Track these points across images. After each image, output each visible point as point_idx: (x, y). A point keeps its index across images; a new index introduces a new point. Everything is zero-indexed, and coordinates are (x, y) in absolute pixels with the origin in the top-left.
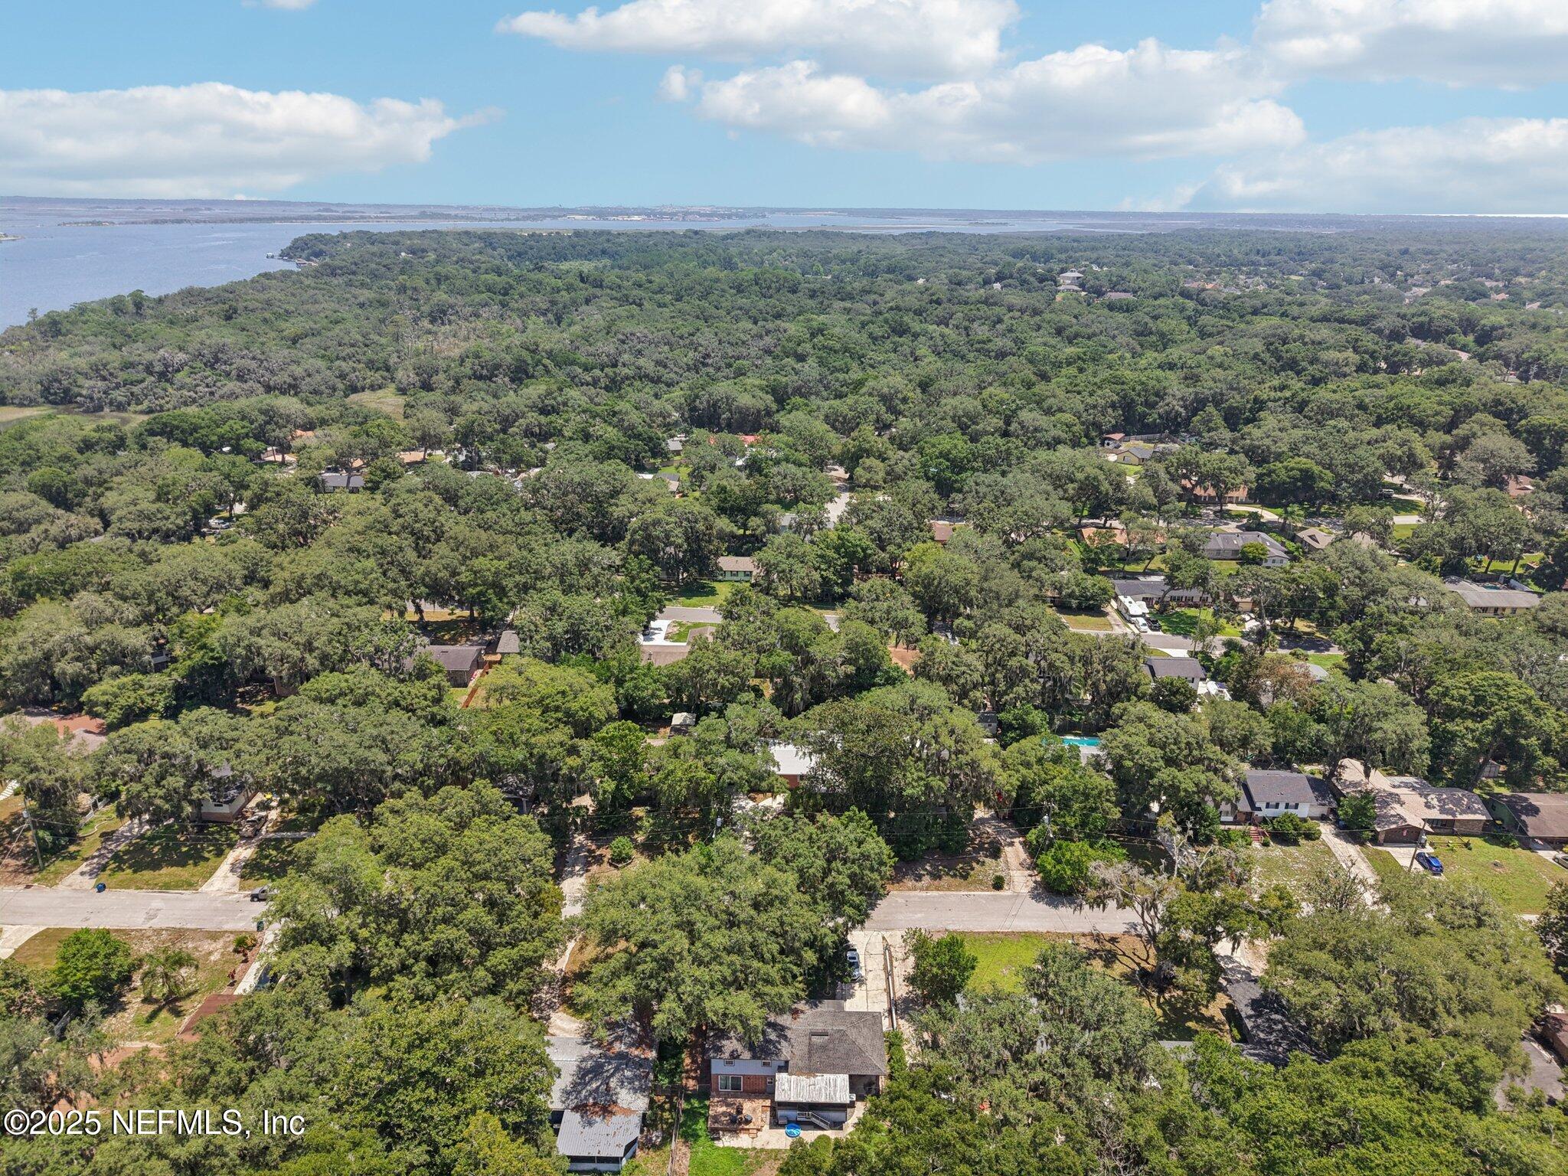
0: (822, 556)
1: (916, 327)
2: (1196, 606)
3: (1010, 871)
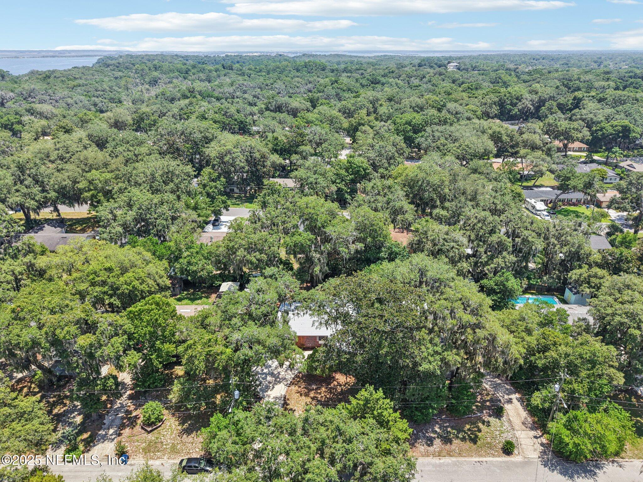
0: (337, 175)
1: (383, 80)
2: (574, 205)
3: (515, 432)
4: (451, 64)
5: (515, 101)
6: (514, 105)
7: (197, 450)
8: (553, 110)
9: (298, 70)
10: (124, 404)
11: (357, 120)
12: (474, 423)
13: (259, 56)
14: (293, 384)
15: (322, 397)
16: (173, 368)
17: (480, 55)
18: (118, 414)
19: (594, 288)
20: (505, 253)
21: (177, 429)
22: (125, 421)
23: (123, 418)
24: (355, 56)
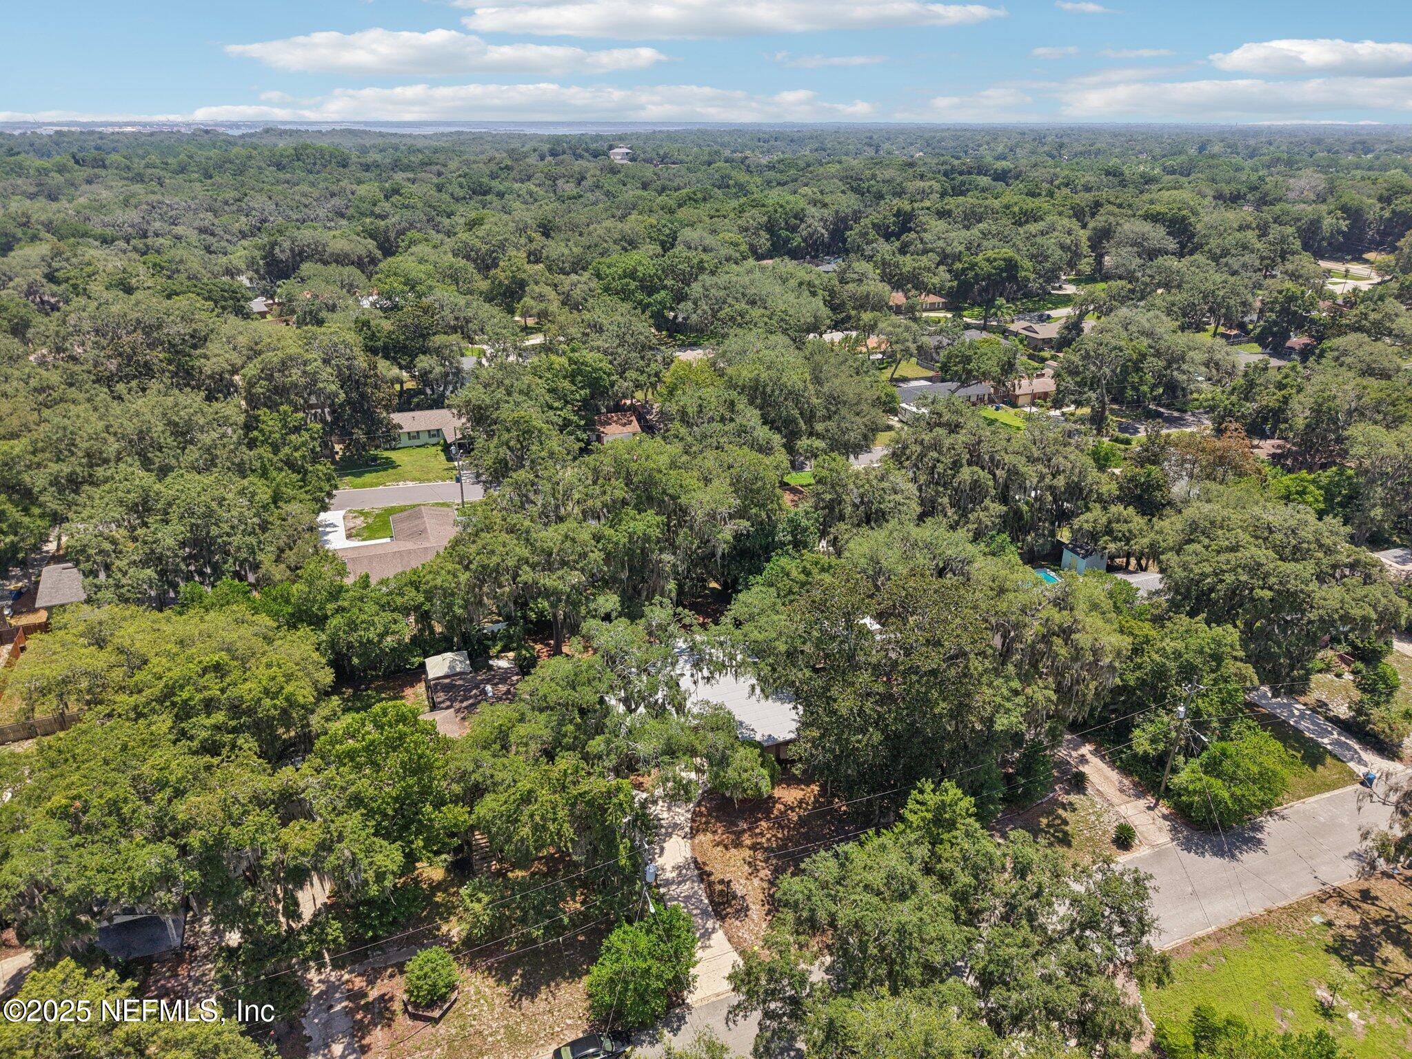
0: (552, 390)
3: (1117, 808)
4: (616, 150)
5: (793, 221)
6: (794, 229)
7: (569, 1022)
8: (871, 237)
9: (280, 167)
10: (332, 979)
11: (509, 273)
12: (1049, 813)
13: (152, 134)
14: (698, 831)
15: (769, 840)
16: (415, 868)
17: (654, 132)
18: (331, 1007)
19: (1120, 540)
20: (987, 502)
21: (499, 995)
22: (359, 1017)
23: (349, 1012)
24: (392, 134)
